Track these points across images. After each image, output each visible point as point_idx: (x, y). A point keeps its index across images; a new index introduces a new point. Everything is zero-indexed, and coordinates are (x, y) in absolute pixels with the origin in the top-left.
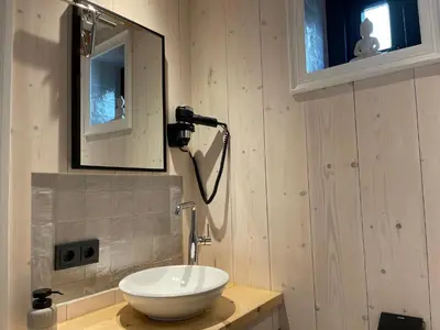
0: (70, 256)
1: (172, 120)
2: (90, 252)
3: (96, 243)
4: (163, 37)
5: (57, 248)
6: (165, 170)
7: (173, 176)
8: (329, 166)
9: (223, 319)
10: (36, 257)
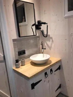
0: (21, 53)
1: (37, 24)
2: (24, 52)
3: (25, 51)
4: (33, 4)
5: (19, 52)
6: (36, 35)
7: (38, 36)
8: (72, 34)
9: (49, 64)
10: (15, 54)
